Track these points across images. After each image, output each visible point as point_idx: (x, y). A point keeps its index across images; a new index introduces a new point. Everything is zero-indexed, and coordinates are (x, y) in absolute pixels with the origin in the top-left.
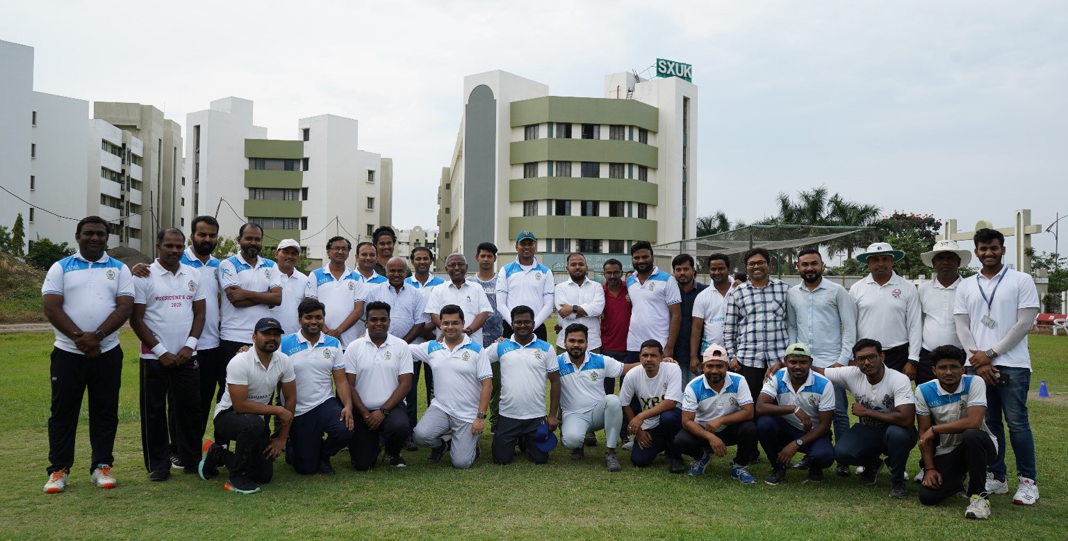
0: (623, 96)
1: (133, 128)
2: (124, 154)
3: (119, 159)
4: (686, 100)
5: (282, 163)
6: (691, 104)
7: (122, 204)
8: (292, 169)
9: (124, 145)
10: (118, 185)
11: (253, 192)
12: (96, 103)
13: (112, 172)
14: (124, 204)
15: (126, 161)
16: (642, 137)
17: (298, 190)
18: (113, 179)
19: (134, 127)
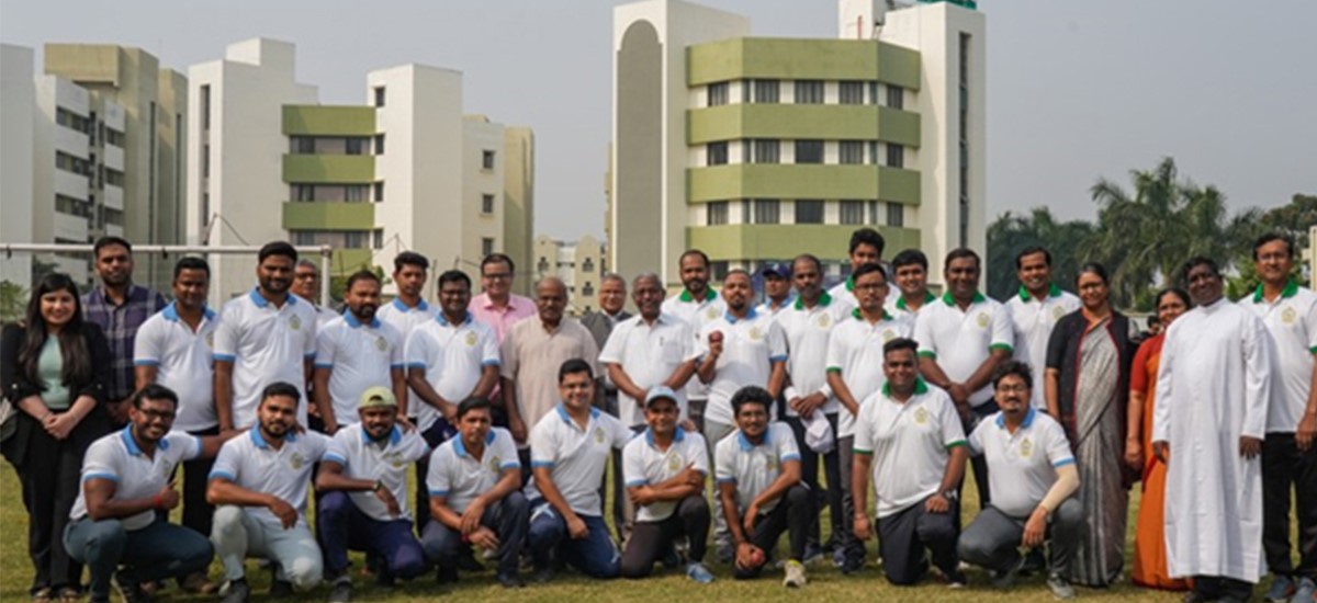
0: (867, 34)
1: (107, 86)
2: (93, 129)
3: (85, 138)
4: (964, 38)
5: (343, 143)
6: (973, 44)
7: (90, 209)
8: (358, 152)
9: (93, 114)
10: (85, 180)
11: (296, 190)
12: (47, 47)
13: (74, 159)
14: (94, 210)
15: (97, 141)
16: (893, 97)
17: (367, 186)
18: (76, 170)
19: (110, 84)
